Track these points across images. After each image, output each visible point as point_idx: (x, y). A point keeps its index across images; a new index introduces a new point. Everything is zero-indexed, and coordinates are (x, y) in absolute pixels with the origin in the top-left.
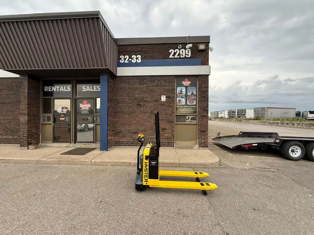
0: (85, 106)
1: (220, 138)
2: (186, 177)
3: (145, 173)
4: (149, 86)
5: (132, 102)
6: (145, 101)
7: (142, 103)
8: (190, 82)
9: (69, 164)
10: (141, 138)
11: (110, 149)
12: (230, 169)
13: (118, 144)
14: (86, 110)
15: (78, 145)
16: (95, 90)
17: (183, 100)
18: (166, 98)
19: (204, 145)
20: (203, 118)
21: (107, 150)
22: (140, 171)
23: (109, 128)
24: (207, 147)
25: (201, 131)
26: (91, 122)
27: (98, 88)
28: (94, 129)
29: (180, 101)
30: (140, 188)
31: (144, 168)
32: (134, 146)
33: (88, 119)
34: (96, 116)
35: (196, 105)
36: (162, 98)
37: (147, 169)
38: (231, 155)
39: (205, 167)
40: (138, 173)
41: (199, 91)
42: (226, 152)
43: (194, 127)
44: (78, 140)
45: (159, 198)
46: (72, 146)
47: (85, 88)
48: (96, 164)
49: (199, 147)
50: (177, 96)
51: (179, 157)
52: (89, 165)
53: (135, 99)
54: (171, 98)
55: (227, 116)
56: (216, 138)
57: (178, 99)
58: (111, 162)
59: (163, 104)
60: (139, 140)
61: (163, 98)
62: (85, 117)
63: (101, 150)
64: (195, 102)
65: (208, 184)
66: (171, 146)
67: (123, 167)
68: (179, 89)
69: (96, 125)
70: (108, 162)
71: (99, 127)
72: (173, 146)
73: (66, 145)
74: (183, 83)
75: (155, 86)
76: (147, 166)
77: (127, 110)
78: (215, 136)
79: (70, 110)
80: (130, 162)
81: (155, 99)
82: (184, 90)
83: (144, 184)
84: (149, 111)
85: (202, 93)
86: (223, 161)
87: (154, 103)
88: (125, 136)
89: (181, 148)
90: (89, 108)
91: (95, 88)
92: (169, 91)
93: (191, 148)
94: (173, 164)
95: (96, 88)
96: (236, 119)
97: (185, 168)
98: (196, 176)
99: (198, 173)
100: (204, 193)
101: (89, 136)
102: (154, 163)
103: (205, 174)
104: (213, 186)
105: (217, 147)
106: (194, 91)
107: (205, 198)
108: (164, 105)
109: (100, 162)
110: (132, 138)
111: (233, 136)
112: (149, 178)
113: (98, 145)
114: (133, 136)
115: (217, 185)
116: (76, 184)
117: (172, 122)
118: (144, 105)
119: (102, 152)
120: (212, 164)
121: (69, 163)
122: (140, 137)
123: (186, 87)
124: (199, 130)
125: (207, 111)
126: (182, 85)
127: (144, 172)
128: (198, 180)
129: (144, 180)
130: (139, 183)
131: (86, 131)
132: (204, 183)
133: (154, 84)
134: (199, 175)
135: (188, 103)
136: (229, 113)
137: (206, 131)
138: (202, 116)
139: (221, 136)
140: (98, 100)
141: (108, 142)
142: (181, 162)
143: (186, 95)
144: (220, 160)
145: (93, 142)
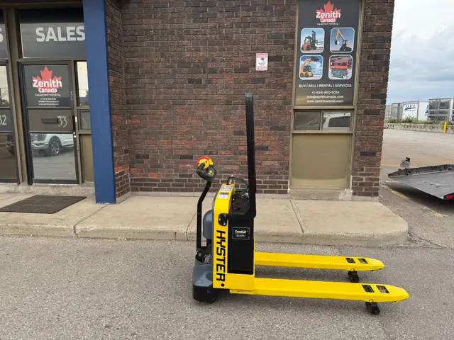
0: (47, 86)
1: (408, 172)
2: (323, 270)
3: (219, 257)
4: (221, 27)
5: (175, 72)
6: (213, 71)
7: (203, 77)
8: (337, 14)
9: (20, 236)
10: (207, 170)
11: (122, 198)
12: (437, 251)
13: (142, 186)
14: (49, 96)
15: (38, 190)
16: (70, 39)
17: (318, 67)
18: (270, 59)
19: (366, 189)
20: (368, 117)
21: (114, 202)
22: (204, 253)
23: (115, 144)
24: (376, 194)
25: (363, 154)
26: (65, 129)
27: (78, 33)
28: (76, 149)
29: (307, 69)
30: (207, 296)
31: (216, 245)
32: (183, 191)
33: (58, 121)
34: (80, 112)
35: (351, 81)
36: (258, 60)
37: (223, 248)
38: (438, 215)
39: (371, 245)
40: (200, 259)
41: (363, 41)
42: (425, 208)
43: (344, 140)
44: (36, 177)
45: (254, 319)
46: (23, 192)
47: (45, 34)
48: (86, 236)
49: (354, 194)
50: (300, 54)
51: (300, 219)
52: (71, 237)
53: (182, 64)
54: (284, 62)
55: (423, 117)
56: (399, 172)
57: (302, 63)
58: (125, 232)
59: (260, 78)
60: (202, 172)
61: (262, 63)
62: (50, 115)
63: (98, 201)
64: (350, 71)
65: (385, 288)
66: (280, 192)
67: (158, 244)
68: (306, 34)
69: (80, 135)
70: (120, 231)
71: (88, 142)
72: (285, 192)
73: (7, 189)
74: (320, 15)
75: (238, 26)
76: (223, 239)
77: (162, 97)
78: (397, 166)
79: (8, 100)
80: (175, 230)
81: (239, 65)
82: (320, 37)
83: (217, 285)
84: (222, 98)
85: (373, 46)
86: (419, 232)
87: (236, 76)
88: (159, 167)
89: (306, 197)
90: (59, 89)
91: (69, 34)
92: (277, 39)
93: (332, 197)
94: (290, 235)
95: (73, 32)
96: (449, 124)
97: (316, 248)
98: (349, 267)
99: (355, 259)
100: (373, 309)
101: (65, 166)
102: (241, 233)
103: (374, 263)
104: (397, 293)
105: (399, 194)
106: (348, 38)
107: (373, 322)
108: (262, 80)
109: (98, 231)
110: (176, 170)
111: (445, 167)
112: (230, 271)
113: (89, 189)
114: (181, 166)
115: (408, 292)
116: (42, 284)
117: (283, 128)
118: (209, 82)
119: (100, 205)
120: (390, 238)
121: (20, 233)
122: (203, 165)
123: (328, 28)
124: (356, 149)
125: (383, 98)
126: (315, 23)
127: (216, 256)
128: (353, 277)
129: (216, 276)
130: (203, 282)
131: (55, 155)
132: (374, 286)
133: (236, 20)
134: (357, 266)
135: (331, 76)
136: (430, 107)
137: (374, 154)
138: (367, 112)
139: (411, 167)
140: (82, 68)
141: (115, 181)
142: (307, 232)
143: (327, 53)
144: (410, 228)
145: (77, 182)
